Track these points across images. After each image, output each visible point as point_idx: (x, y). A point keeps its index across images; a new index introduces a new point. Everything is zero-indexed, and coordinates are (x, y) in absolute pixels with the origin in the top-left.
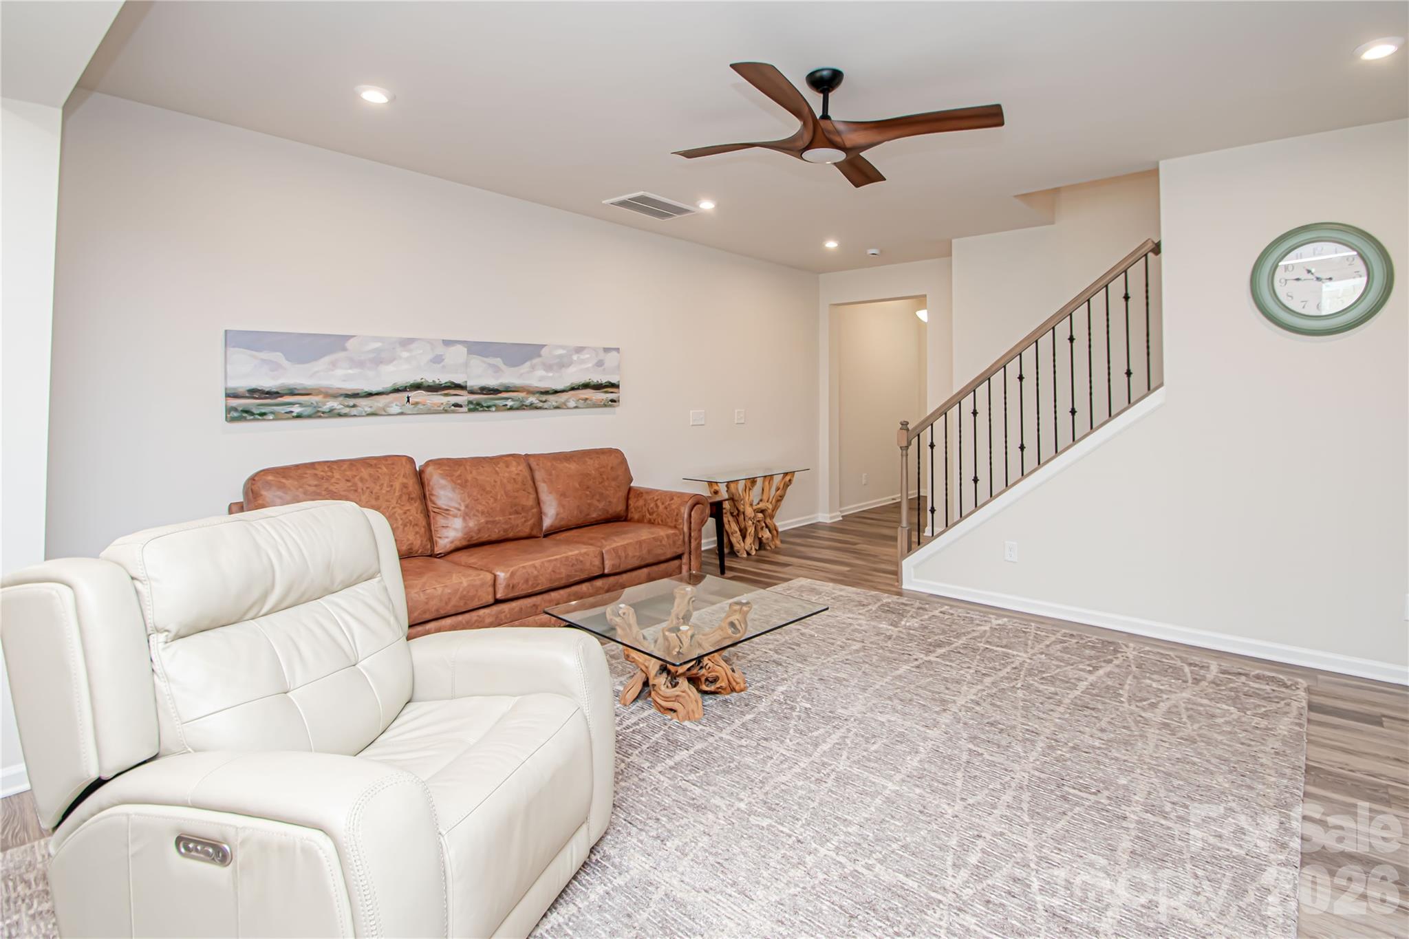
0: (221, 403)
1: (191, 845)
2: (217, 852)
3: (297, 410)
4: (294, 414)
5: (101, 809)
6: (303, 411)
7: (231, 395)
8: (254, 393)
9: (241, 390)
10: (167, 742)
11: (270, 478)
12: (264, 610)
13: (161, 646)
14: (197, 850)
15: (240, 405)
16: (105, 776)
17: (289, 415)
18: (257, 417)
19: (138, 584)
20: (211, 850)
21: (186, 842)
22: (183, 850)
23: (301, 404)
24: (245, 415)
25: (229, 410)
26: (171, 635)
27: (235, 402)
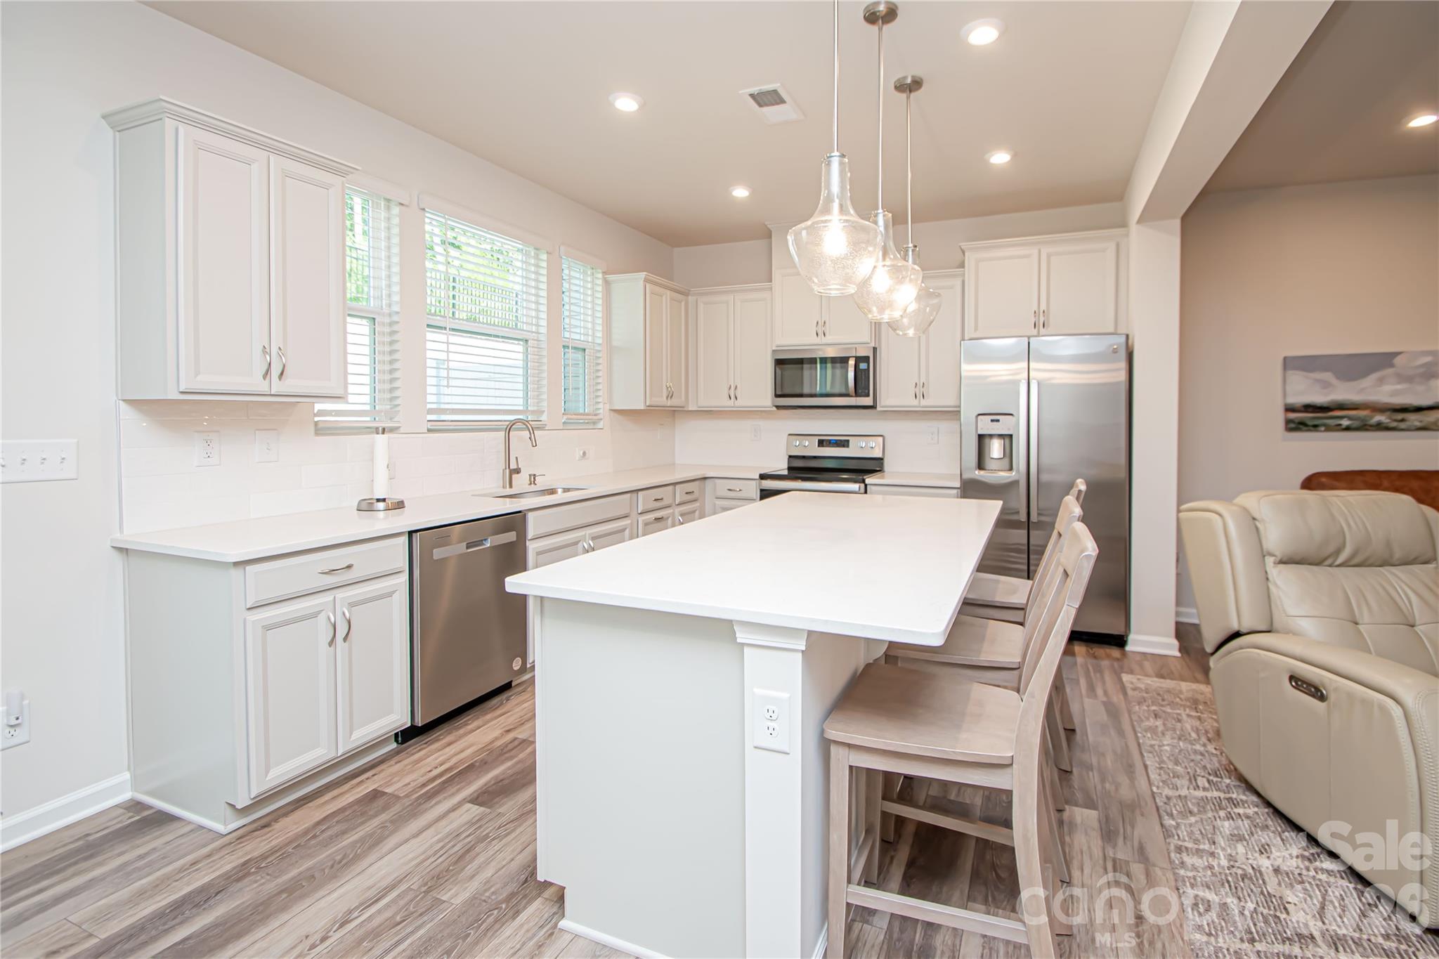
0: (1279, 417)
1: (1299, 683)
2: (1316, 692)
3: (1345, 423)
4: (1343, 427)
5: (1241, 648)
6: (1352, 424)
7: (1289, 409)
8: (1308, 408)
9: (1298, 405)
10: (1276, 625)
11: (1324, 480)
12: (1338, 562)
13: (1272, 564)
14: (1303, 687)
15: (1296, 418)
16: (1243, 630)
17: (1338, 427)
18: (1312, 428)
19: (1257, 523)
20: (1313, 690)
21: (1297, 681)
22: (1294, 684)
23: (1349, 418)
24: (1301, 426)
25: (1288, 422)
26: (1278, 560)
27: (1292, 416)
